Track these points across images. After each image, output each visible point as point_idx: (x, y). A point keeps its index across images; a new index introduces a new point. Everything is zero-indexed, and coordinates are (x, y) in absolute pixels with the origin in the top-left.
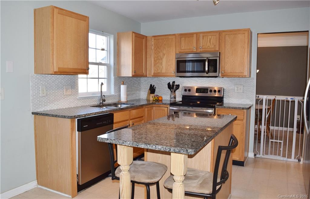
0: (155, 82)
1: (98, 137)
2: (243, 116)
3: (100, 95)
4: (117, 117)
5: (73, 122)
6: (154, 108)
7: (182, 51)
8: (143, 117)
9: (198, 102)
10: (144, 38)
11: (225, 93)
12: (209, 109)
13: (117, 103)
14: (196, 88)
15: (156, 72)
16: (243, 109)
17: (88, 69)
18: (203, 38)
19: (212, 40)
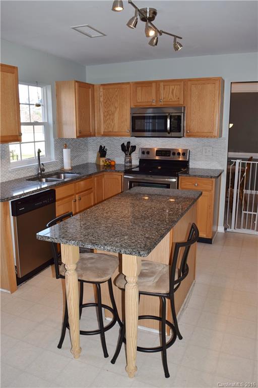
0: (105, 142)
1: (37, 234)
2: (211, 187)
3: (37, 163)
4: (60, 193)
5: (5, 206)
6: (105, 176)
7: (139, 104)
8: (91, 188)
9: (159, 168)
10: (90, 88)
11: (190, 155)
12: (171, 177)
13: (59, 171)
14: (156, 149)
15: (106, 131)
16: (211, 178)
17: (20, 134)
18: (164, 89)
19: (175, 91)
